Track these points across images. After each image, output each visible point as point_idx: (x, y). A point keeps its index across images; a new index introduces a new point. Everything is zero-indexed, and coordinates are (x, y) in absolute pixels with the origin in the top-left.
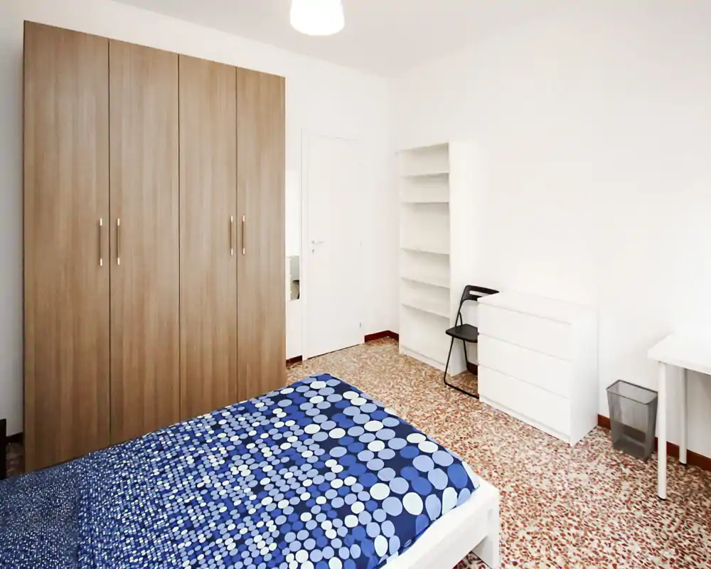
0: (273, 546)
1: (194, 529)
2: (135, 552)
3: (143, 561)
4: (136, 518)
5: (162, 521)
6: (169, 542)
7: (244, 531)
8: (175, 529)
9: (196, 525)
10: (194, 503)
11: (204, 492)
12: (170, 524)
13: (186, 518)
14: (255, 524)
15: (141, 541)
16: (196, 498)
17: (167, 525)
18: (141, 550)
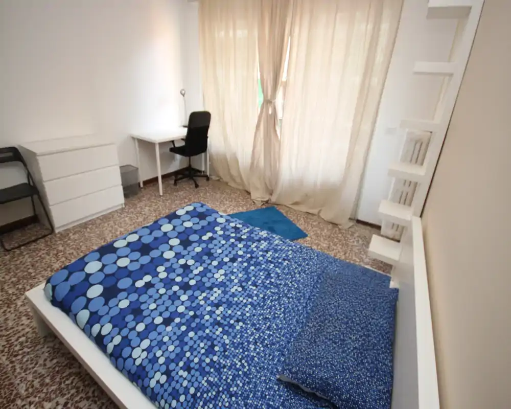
0: (262, 242)
1: (268, 272)
2: (292, 288)
3: (293, 281)
4: (277, 306)
5: (272, 291)
6: (280, 278)
7: (261, 253)
8: (273, 280)
9: (266, 273)
10: (254, 284)
11: (244, 284)
12: (271, 285)
13: (264, 281)
14: (255, 251)
15: (286, 291)
16: (251, 285)
17: (272, 287)
18: (290, 287)
